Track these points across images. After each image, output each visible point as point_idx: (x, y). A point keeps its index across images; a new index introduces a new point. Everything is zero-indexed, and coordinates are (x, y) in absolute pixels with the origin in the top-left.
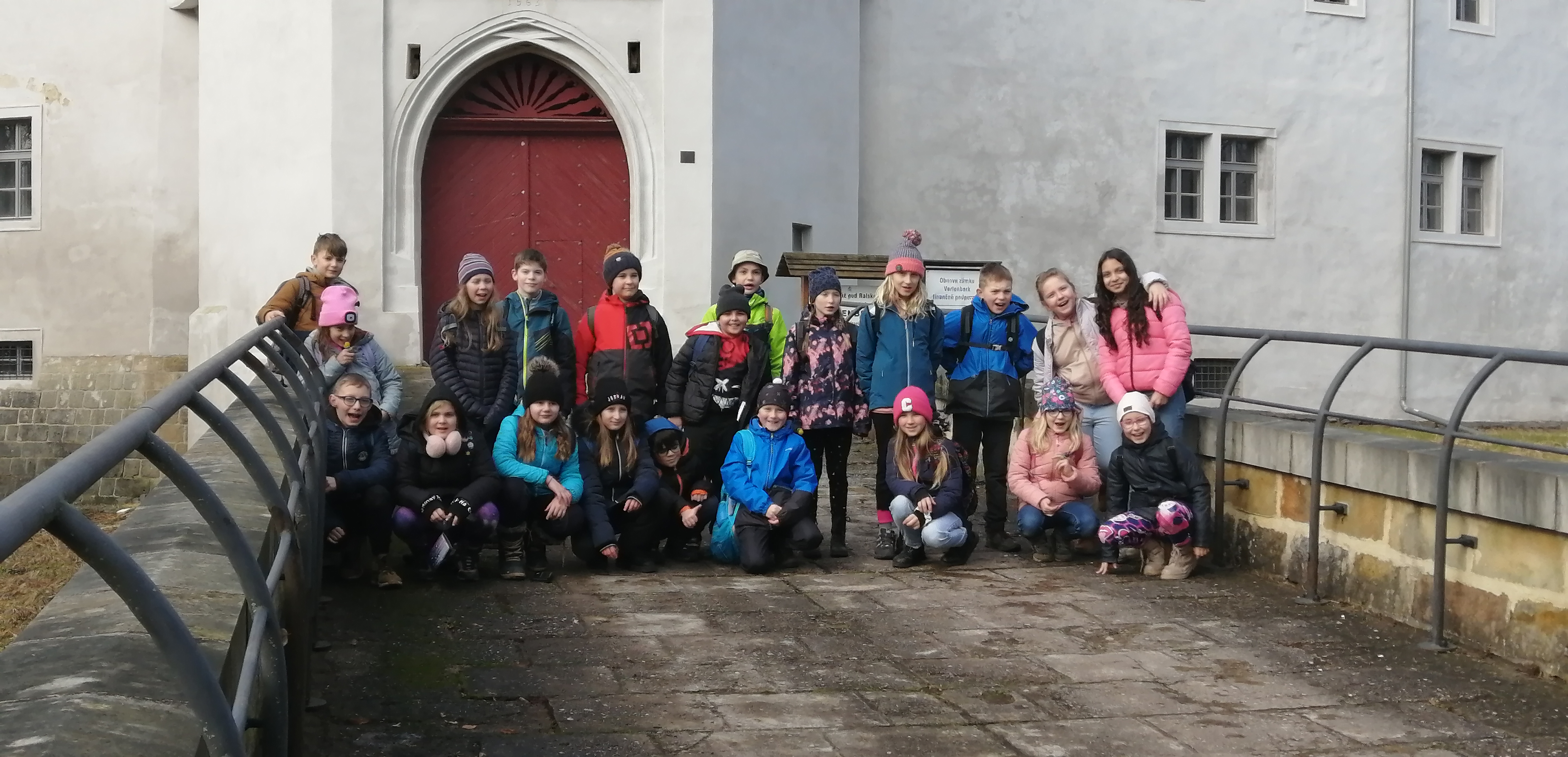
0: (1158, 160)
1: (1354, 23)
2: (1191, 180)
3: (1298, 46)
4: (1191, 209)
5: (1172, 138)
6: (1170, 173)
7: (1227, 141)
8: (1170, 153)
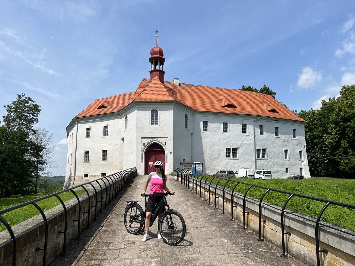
0: (225, 151)
1: (247, 136)
2: (229, 153)
3: (241, 138)
4: (229, 156)
5: (226, 149)
6: (227, 153)
7: (233, 149)
8: (226, 150)
